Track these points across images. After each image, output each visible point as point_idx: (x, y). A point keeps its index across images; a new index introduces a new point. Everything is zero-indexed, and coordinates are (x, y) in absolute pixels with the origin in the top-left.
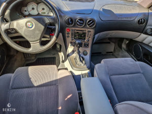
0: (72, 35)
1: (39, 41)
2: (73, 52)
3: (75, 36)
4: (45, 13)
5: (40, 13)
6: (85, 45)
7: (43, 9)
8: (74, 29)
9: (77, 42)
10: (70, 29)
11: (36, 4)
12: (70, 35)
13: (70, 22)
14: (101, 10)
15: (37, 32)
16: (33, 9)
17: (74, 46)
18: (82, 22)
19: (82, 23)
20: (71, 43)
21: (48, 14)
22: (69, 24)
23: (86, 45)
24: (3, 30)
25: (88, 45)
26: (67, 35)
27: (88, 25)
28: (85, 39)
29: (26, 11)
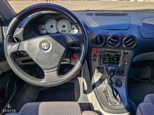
0: (100, 58)
1: (56, 69)
2: (101, 81)
3: (104, 59)
4: (65, 31)
5: (60, 31)
6: (118, 72)
7: (64, 26)
8: (103, 49)
9: (110, 68)
10: (99, 49)
11: (55, 21)
12: (97, 58)
13: (99, 42)
14: (141, 24)
15: (55, 56)
16: (52, 26)
17: (102, 72)
18: (116, 41)
19: (116, 43)
20: (98, 68)
21: (69, 31)
22: (97, 43)
23: (120, 72)
24: (9, 53)
25: (123, 72)
26: (92, 58)
27: (125, 44)
28: (118, 63)
29: (43, 29)
